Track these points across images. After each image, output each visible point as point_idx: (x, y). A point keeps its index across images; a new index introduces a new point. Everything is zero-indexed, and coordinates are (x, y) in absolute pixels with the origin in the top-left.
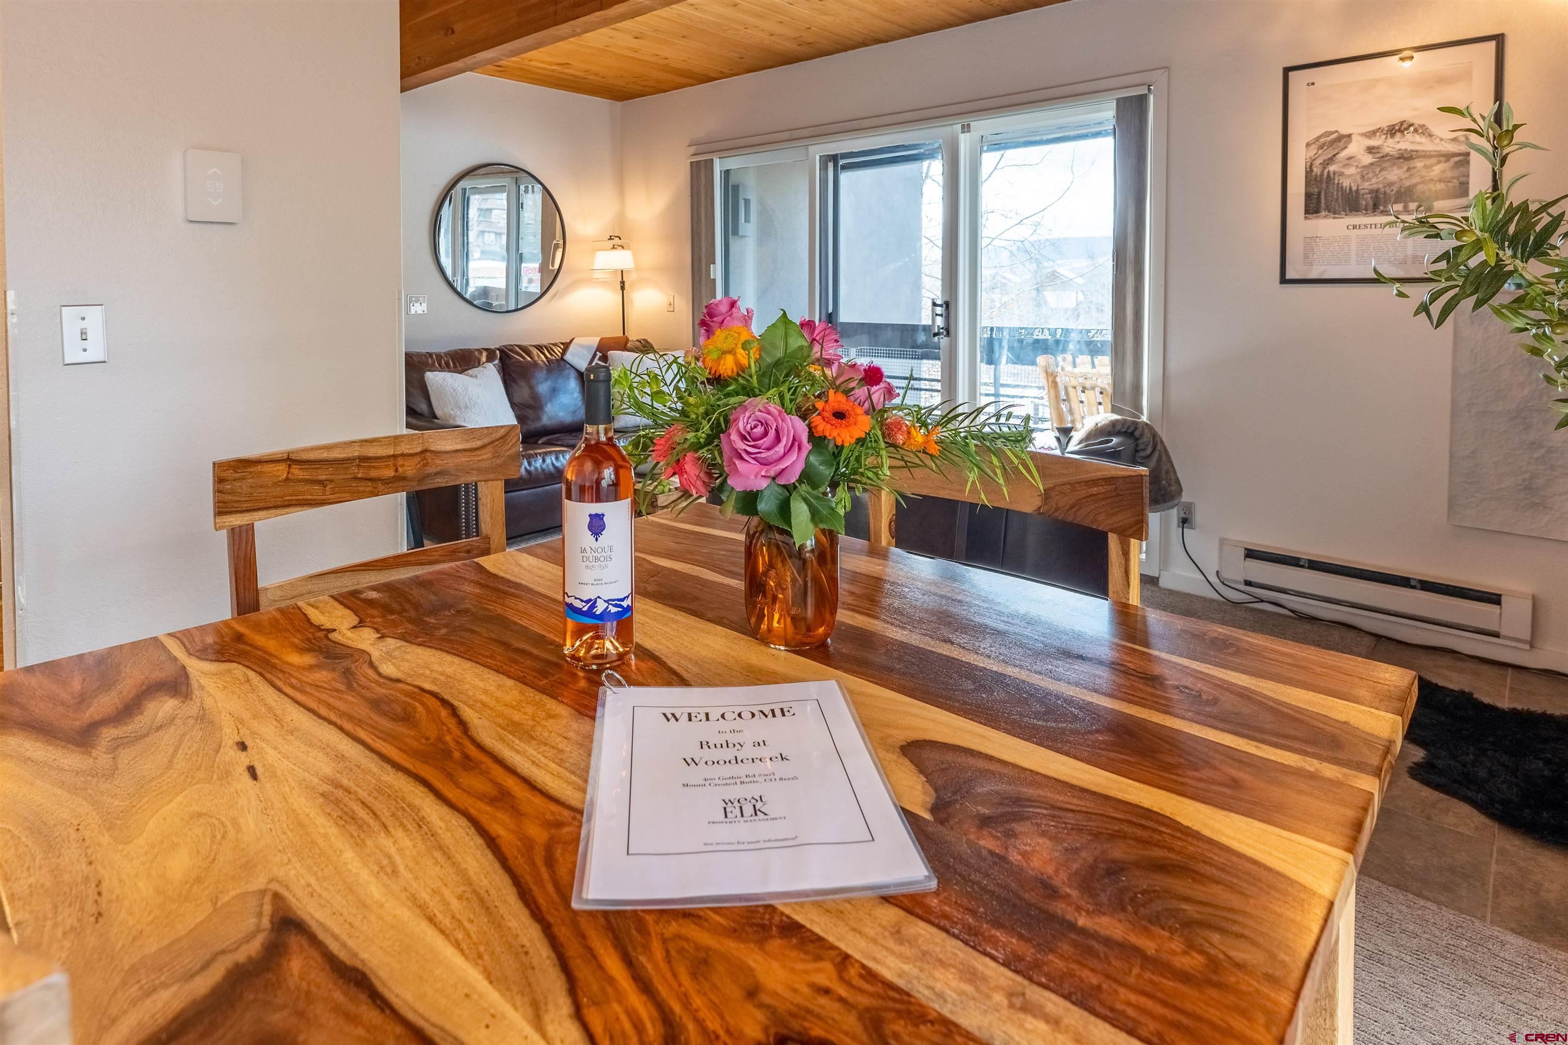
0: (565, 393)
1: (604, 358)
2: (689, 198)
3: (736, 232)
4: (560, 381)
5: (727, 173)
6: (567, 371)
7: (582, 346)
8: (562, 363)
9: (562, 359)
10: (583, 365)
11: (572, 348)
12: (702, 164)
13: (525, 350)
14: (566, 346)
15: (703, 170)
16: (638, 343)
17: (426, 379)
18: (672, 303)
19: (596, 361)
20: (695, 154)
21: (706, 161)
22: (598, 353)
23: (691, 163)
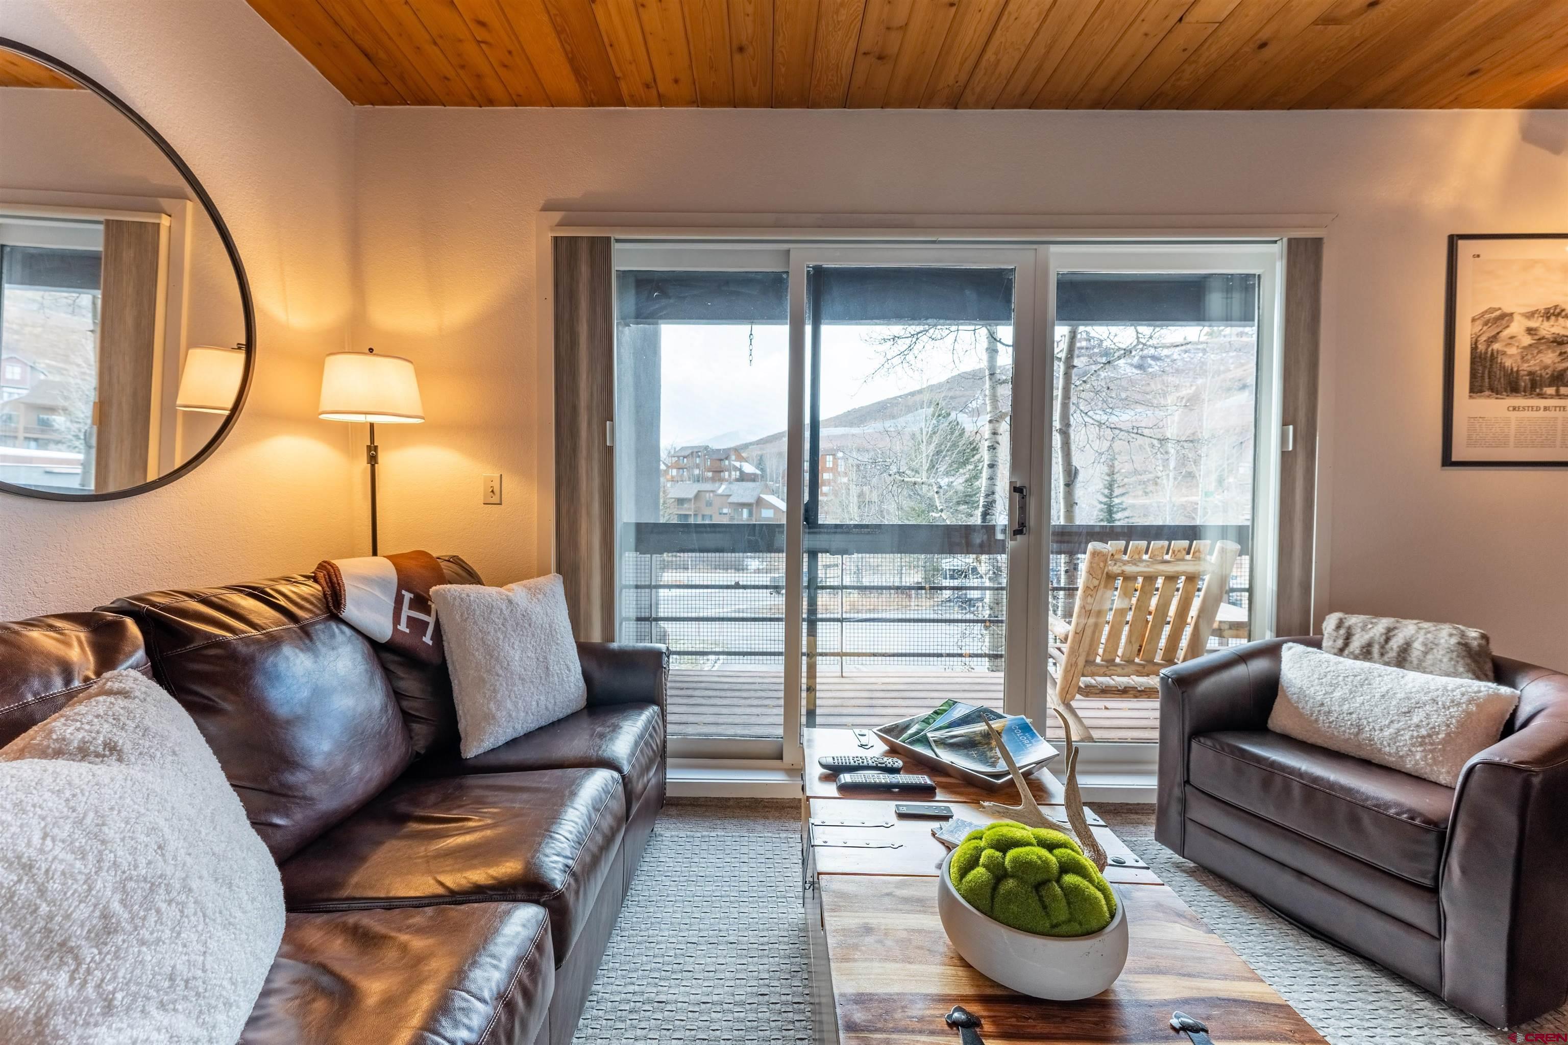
1: (423, 603)
7: (370, 581)
8: (335, 626)
10: (381, 628)
11: (350, 588)
12: (582, 244)
15: (583, 257)
18: (497, 490)
19: (406, 612)
20: (560, 225)
21: (593, 240)
22: (404, 592)
23: (556, 239)
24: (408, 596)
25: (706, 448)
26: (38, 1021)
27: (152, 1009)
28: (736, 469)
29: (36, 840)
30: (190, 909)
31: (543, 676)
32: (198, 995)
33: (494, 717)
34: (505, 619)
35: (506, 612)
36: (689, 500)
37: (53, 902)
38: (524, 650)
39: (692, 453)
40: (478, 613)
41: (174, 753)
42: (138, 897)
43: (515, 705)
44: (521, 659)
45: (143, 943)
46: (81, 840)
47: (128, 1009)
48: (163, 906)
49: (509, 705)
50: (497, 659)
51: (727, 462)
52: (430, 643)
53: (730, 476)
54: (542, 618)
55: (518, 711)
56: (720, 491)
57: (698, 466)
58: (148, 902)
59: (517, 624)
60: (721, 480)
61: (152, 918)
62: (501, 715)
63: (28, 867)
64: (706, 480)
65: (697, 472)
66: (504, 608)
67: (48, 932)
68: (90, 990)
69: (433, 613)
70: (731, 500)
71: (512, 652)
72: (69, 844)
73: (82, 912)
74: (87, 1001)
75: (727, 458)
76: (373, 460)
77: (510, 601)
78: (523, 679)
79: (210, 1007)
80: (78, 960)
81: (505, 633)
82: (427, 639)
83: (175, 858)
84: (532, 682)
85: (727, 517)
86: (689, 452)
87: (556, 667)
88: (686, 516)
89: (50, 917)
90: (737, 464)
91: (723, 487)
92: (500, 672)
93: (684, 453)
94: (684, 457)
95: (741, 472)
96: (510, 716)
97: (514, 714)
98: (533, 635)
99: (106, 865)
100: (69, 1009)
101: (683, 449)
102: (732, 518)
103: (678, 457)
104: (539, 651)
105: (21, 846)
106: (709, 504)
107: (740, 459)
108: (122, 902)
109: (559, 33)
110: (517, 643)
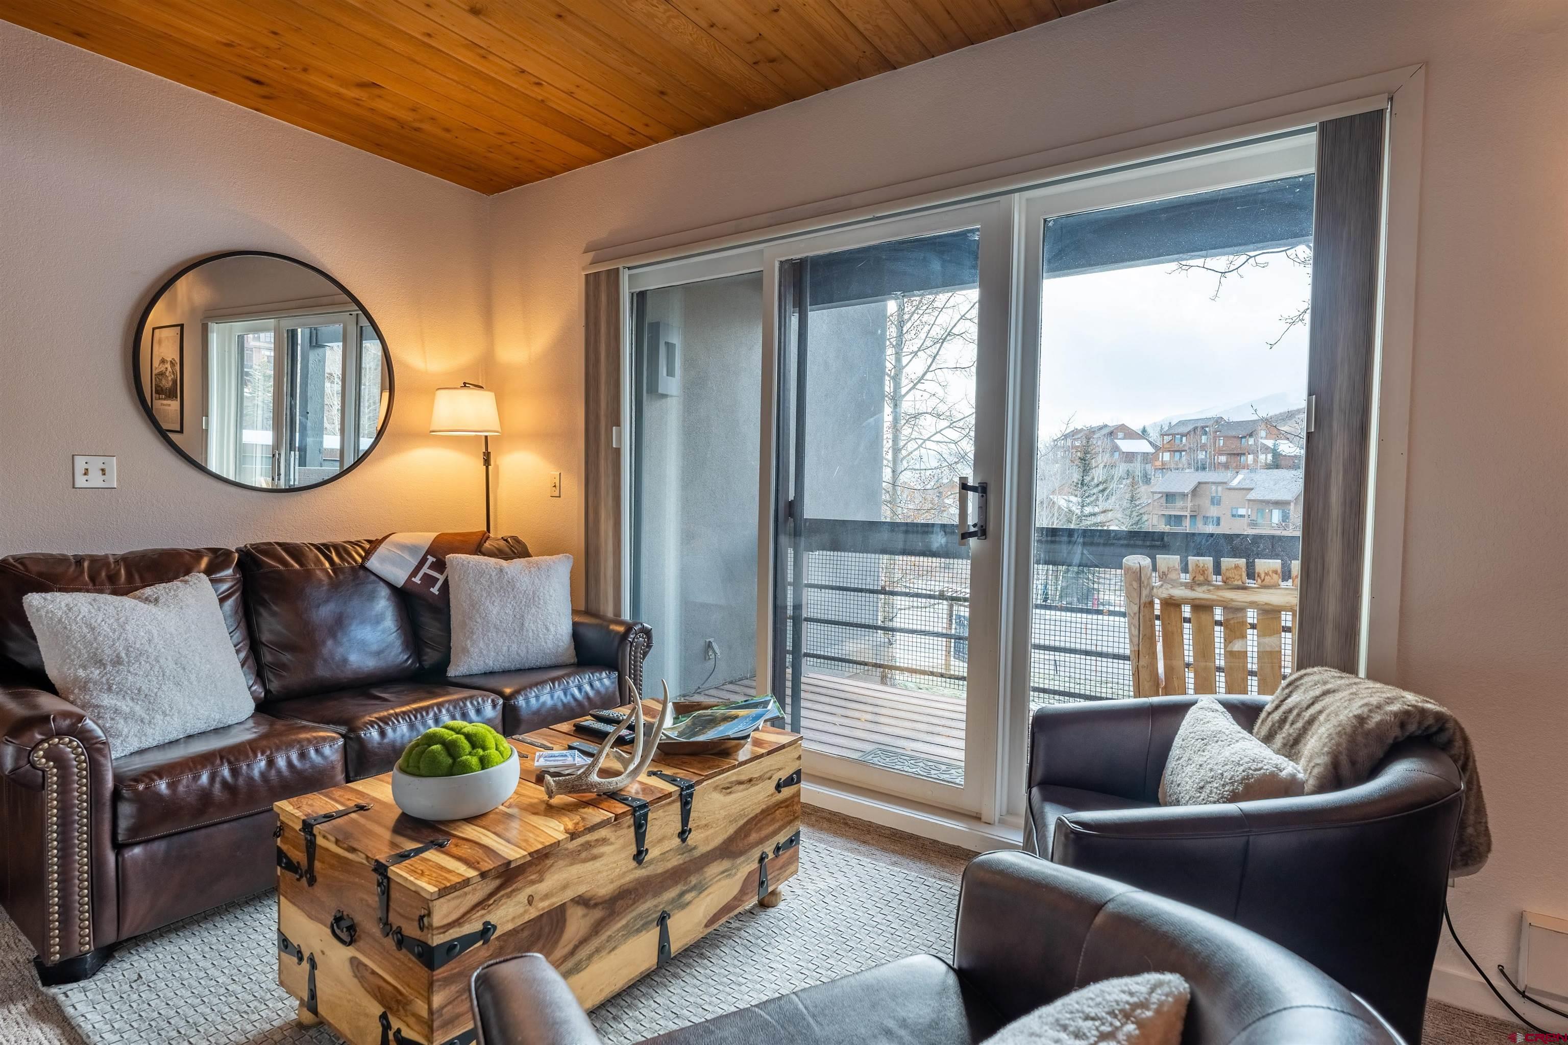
0: (363, 622)
1: (440, 566)
2: (583, 329)
3: (653, 389)
4: (355, 603)
5: (641, 298)
6: (370, 587)
7: (403, 547)
8: (361, 573)
9: (363, 567)
10: (399, 576)
11: (382, 550)
12: (603, 277)
13: (294, 551)
14: (375, 544)
15: (603, 287)
16: (503, 543)
17: (25, 606)
18: (558, 485)
19: (425, 569)
20: (593, 263)
21: (608, 272)
22: (429, 557)
23: (587, 275)
24: (431, 559)
25: (1218, 421)
26: (85, 682)
27: (128, 698)
28: (1266, 449)
29: (99, 621)
30: (157, 669)
31: (517, 629)
32: (150, 702)
33: (468, 651)
34: (492, 583)
35: (494, 578)
36: (1184, 495)
37: (98, 644)
38: (503, 607)
39: (1195, 429)
40: (471, 575)
41: (181, 608)
42: (133, 655)
43: (488, 645)
44: (498, 614)
45: (129, 672)
46: (115, 626)
47: (117, 693)
48: (143, 663)
49: (481, 645)
50: (478, 611)
51: (1251, 441)
52: (437, 593)
53: (1256, 461)
54: (527, 586)
55: (489, 651)
56: (1234, 483)
57: (1203, 447)
58: (137, 659)
59: (501, 587)
60: (1239, 468)
61: (137, 665)
62: (474, 651)
63: (93, 629)
64: (1216, 466)
65: (1201, 455)
66: (494, 574)
67: (95, 654)
68: (104, 680)
69: (445, 573)
70: (1252, 496)
71: (490, 607)
72: (110, 626)
73: (108, 651)
74: (102, 683)
75: (1251, 435)
76: (487, 462)
77: (501, 570)
78: (497, 629)
79: (153, 709)
80: (105, 669)
81: (489, 594)
82: (435, 590)
83: (155, 646)
84: (506, 632)
85: (1245, 521)
86: (1190, 427)
87: (532, 625)
88: (1179, 519)
89: (97, 649)
90: (1270, 443)
91: (1240, 477)
92: (479, 620)
93: (1185, 430)
94: (1182, 435)
95: (1276, 454)
96: (481, 653)
97: (485, 652)
98: (515, 597)
99: (122, 638)
100: (95, 683)
101: (1181, 423)
102: (1253, 524)
103: (1174, 435)
104: (517, 610)
105: (93, 621)
106: (1216, 501)
107: (1280, 435)
108: (127, 654)
109: (546, 125)
110: (498, 601)
